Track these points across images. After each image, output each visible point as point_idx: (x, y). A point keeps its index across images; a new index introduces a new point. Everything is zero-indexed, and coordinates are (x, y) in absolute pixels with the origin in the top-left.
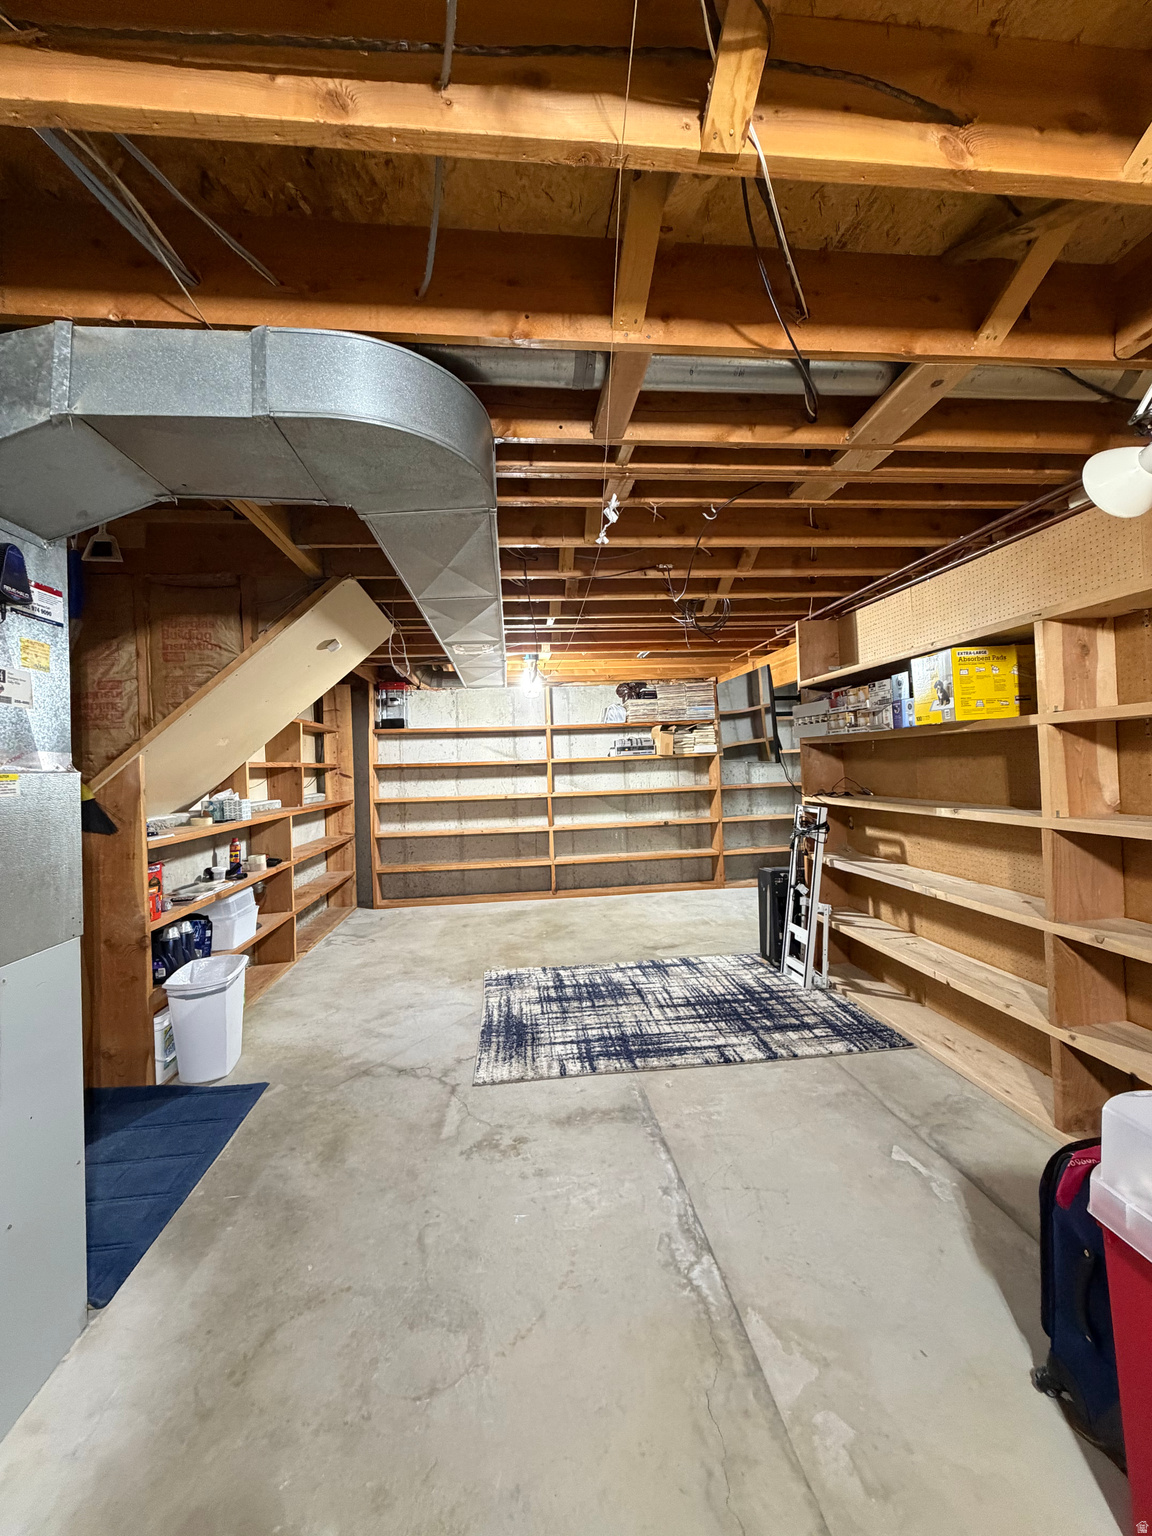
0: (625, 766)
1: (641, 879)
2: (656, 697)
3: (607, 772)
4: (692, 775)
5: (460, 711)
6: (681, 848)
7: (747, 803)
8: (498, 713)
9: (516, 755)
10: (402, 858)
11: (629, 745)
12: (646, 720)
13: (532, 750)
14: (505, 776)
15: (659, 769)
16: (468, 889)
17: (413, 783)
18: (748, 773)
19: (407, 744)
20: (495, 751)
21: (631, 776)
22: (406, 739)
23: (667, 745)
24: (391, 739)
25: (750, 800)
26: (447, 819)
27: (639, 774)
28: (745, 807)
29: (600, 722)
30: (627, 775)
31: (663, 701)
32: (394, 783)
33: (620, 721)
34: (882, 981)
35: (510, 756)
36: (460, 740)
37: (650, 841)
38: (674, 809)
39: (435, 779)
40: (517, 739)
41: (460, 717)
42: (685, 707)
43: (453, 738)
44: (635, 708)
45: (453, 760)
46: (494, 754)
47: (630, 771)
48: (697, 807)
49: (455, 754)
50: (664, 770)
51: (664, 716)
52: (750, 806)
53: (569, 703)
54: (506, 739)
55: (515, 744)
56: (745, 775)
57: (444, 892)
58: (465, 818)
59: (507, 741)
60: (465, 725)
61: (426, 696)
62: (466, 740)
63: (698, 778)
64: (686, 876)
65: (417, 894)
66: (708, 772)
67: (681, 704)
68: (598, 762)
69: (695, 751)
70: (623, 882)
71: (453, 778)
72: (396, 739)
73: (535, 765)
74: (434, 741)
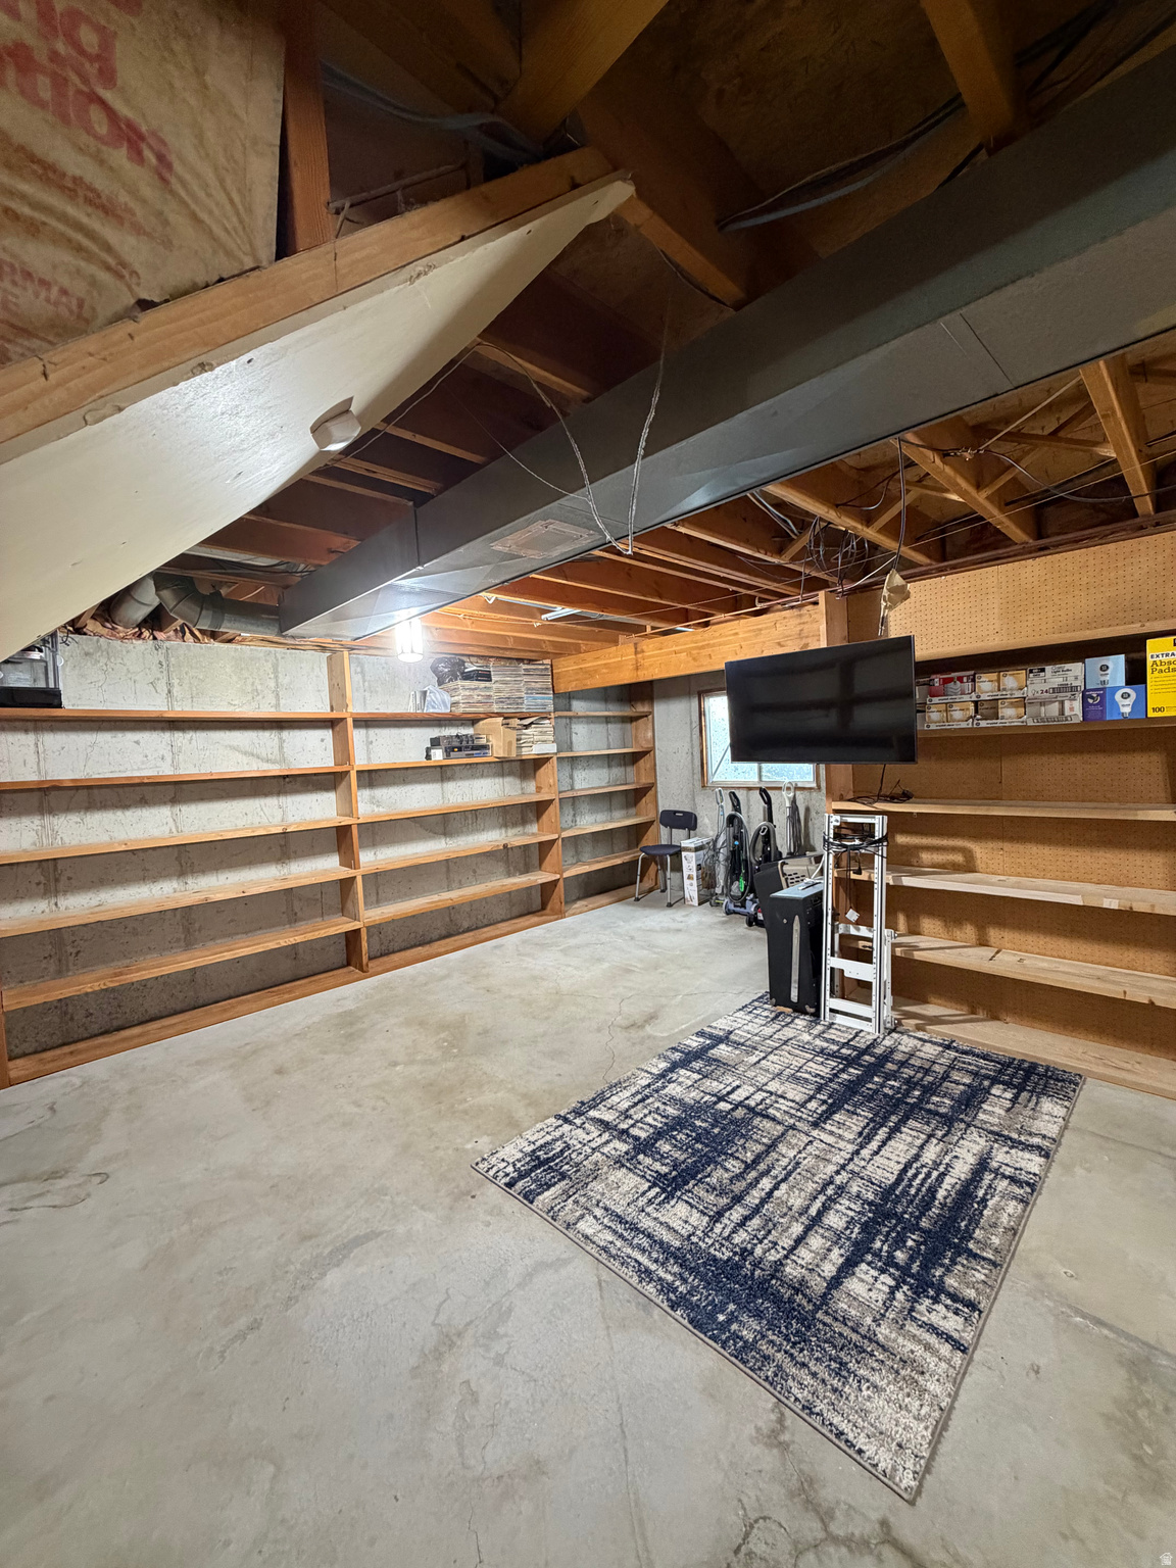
0: (443, 773)
1: (466, 925)
2: (491, 680)
3: (420, 782)
4: (518, 782)
5: (175, 682)
6: (509, 874)
7: (572, 813)
8: (249, 689)
9: (284, 759)
10: (52, 968)
11: (458, 744)
12: (481, 710)
13: (312, 751)
14: (266, 795)
15: (482, 776)
16: (205, 995)
17: (74, 818)
18: (571, 777)
19: (52, 740)
20: (245, 753)
21: (450, 786)
22: (52, 729)
23: (510, 743)
24: (15, 729)
25: (574, 809)
26: (155, 879)
27: (460, 783)
28: (570, 818)
29: (412, 710)
30: (445, 785)
31: (498, 685)
32: (26, 821)
33: (444, 710)
34: (926, 1002)
35: (274, 762)
36: (178, 735)
37: (475, 872)
38: (500, 828)
39: (126, 807)
40: (285, 734)
41: (175, 691)
42: (523, 695)
43: (163, 729)
44: (467, 693)
45: (165, 770)
46: (245, 759)
47: (449, 779)
48: (524, 822)
49: (169, 760)
50: (488, 776)
51: (501, 705)
52: (574, 815)
53: (364, 681)
54: (267, 734)
55: (282, 742)
56: (568, 780)
57: (153, 1011)
58: (193, 872)
59: (267, 738)
60: (183, 708)
61: (100, 648)
62: (190, 735)
63: (524, 785)
64: (516, 911)
65: (95, 1028)
66: (535, 777)
67: (519, 690)
68: (407, 768)
69: (533, 752)
70: (444, 933)
71: (165, 803)
72: (26, 731)
73: (315, 774)
74: (120, 735)
